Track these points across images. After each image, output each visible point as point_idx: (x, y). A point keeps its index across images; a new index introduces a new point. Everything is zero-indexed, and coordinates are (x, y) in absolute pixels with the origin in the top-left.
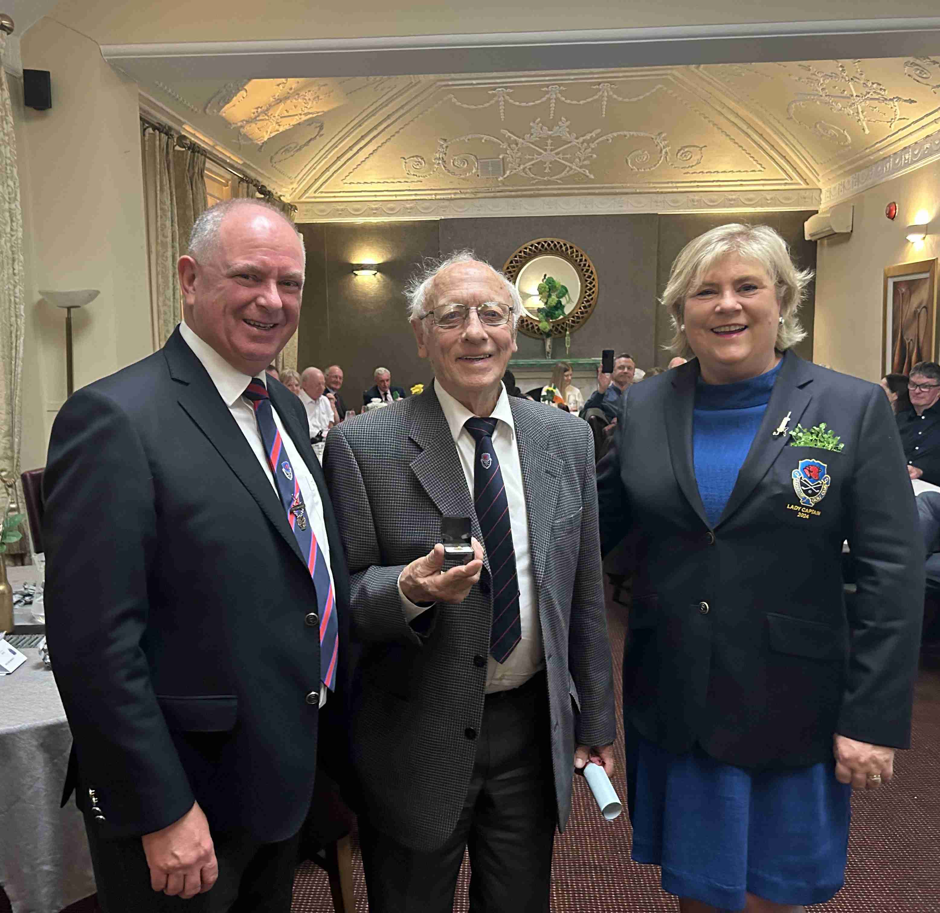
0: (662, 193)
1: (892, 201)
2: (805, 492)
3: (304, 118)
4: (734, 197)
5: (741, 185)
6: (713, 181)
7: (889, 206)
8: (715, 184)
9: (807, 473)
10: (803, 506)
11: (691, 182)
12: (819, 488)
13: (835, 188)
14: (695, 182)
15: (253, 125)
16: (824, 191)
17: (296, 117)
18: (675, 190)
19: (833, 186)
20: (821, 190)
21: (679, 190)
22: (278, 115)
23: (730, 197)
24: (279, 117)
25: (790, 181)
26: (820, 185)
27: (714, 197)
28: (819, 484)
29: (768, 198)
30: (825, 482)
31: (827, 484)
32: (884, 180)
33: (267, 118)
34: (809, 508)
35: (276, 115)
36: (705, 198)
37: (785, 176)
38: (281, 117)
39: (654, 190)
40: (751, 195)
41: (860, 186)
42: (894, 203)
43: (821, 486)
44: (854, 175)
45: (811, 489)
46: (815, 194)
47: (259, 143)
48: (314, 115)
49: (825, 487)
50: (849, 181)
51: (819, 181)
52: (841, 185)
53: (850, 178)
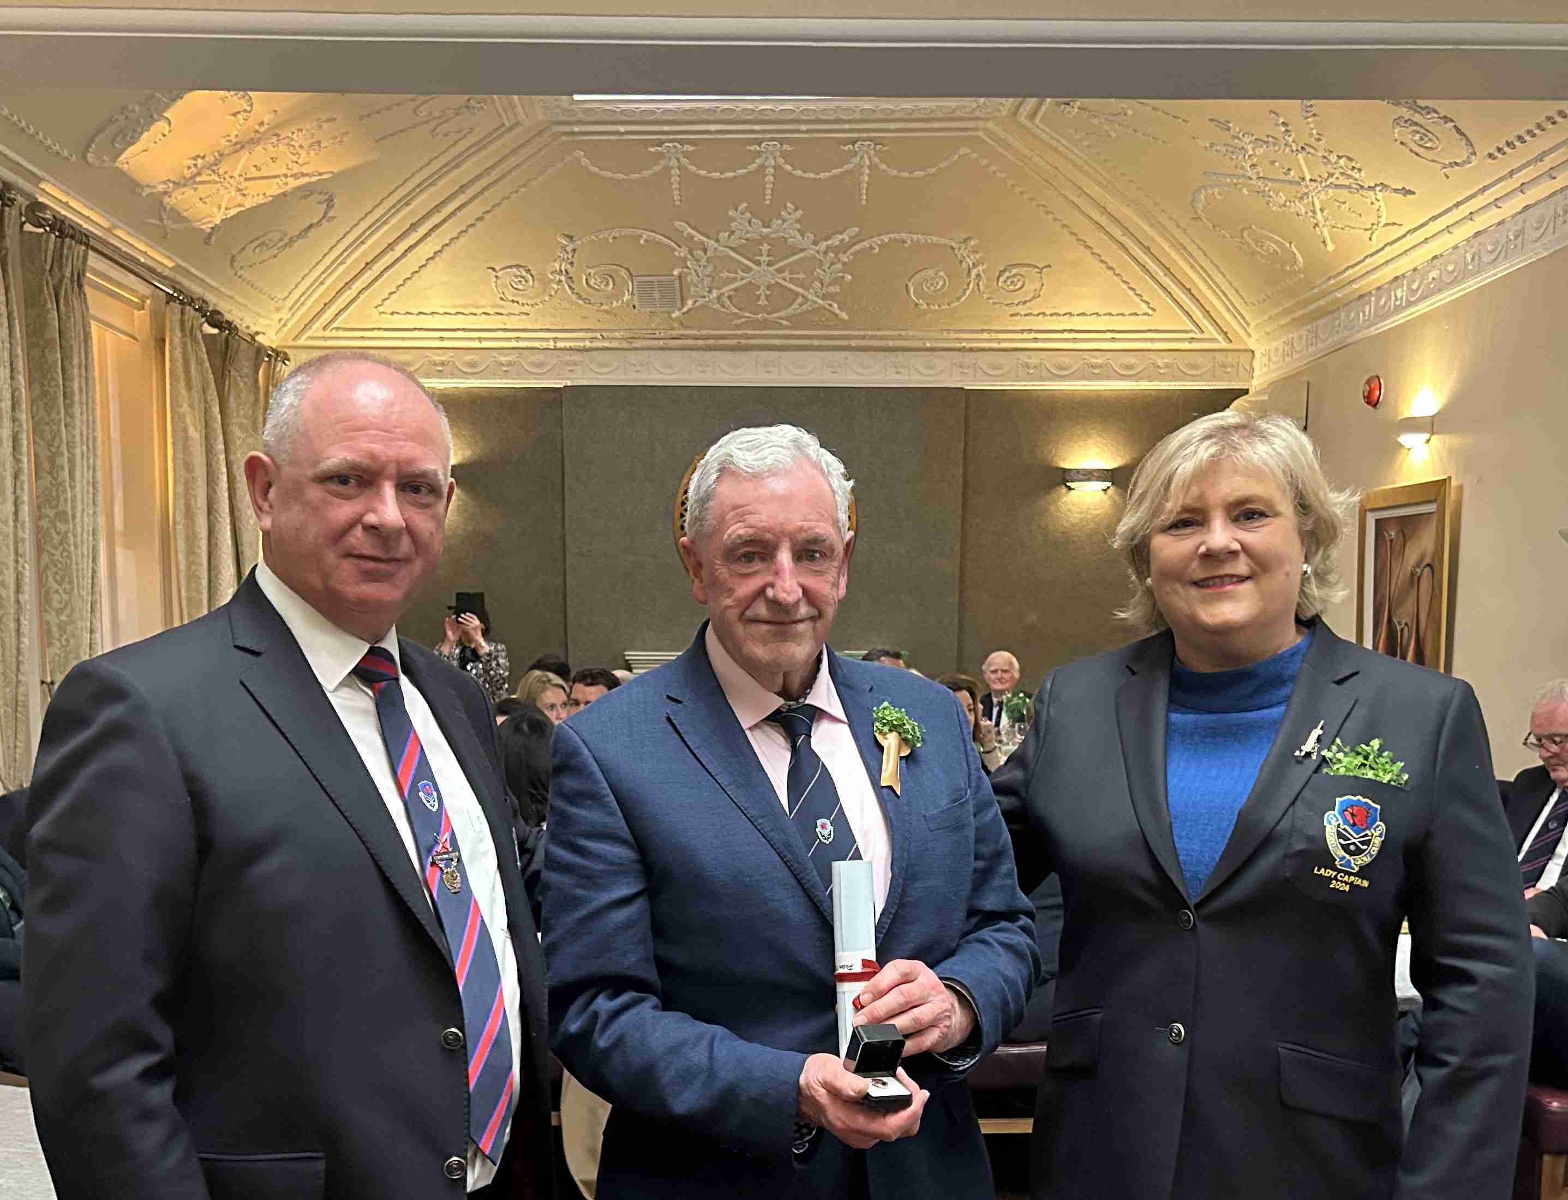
0: (971, 350)
1: (1374, 374)
2: (1345, 848)
3: (293, 183)
4: (1100, 361)
5: (1113, 339)
6: (1063, 331)
7: (1368, 382)
8: (1066, 335)
9: (1349, 818)
10: (1339, 871)
11: (1023, 331)
12: (1367, 843)
13: (1277, 349)
14: (1030, 331)
15: (189, 191)
16: (1258, 355)
17: (278, 180)
18: (995, 345)
19: (1275, 344)
20: (1253, 352)
21: (1003, 345)
22: (240, 175)
23: (1093, 361)
24: (242, 179)
25: (1199, 336)
26: (1252, 344)
27: (1065, 359)
28: (1366, 835)
29: (1160, 364)
30: (1377, 833)
31: (1380, 836)
32: (1361, 335)
33: (217, 179)
34: (1350, 874)
35: (236, 174)
36: (1049, 361)
37: (1191, 327)
38: (246, 180)
39: (958, 345)
40: (1131, 359)
41: (1320, 345)
42: (1378, 377)
43: (1370, 840)
44: (1309, 327)
45: (1354, 844)
46: (1244, 358)
47: (203, 227)
48: (314, 179)
49: (1377, 841)
50: (1300, 338)
51: (1249, 335)
52: (1287, 344)
53: (1303, 332)
